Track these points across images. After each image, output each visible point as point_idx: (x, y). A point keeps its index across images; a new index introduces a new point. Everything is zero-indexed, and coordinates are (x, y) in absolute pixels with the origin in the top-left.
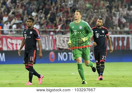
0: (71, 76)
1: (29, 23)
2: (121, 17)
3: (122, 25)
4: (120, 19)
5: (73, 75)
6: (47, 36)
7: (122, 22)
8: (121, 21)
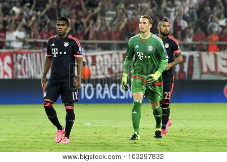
0: (83, 128)
1: (62, 27)
2: (178, 18)
3: (179, 33)
4: (178, 21)
5: (87, 127)
6: (40, 53)
7: (180, 27)
8: (179, 24)
